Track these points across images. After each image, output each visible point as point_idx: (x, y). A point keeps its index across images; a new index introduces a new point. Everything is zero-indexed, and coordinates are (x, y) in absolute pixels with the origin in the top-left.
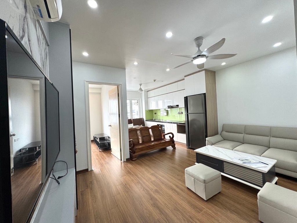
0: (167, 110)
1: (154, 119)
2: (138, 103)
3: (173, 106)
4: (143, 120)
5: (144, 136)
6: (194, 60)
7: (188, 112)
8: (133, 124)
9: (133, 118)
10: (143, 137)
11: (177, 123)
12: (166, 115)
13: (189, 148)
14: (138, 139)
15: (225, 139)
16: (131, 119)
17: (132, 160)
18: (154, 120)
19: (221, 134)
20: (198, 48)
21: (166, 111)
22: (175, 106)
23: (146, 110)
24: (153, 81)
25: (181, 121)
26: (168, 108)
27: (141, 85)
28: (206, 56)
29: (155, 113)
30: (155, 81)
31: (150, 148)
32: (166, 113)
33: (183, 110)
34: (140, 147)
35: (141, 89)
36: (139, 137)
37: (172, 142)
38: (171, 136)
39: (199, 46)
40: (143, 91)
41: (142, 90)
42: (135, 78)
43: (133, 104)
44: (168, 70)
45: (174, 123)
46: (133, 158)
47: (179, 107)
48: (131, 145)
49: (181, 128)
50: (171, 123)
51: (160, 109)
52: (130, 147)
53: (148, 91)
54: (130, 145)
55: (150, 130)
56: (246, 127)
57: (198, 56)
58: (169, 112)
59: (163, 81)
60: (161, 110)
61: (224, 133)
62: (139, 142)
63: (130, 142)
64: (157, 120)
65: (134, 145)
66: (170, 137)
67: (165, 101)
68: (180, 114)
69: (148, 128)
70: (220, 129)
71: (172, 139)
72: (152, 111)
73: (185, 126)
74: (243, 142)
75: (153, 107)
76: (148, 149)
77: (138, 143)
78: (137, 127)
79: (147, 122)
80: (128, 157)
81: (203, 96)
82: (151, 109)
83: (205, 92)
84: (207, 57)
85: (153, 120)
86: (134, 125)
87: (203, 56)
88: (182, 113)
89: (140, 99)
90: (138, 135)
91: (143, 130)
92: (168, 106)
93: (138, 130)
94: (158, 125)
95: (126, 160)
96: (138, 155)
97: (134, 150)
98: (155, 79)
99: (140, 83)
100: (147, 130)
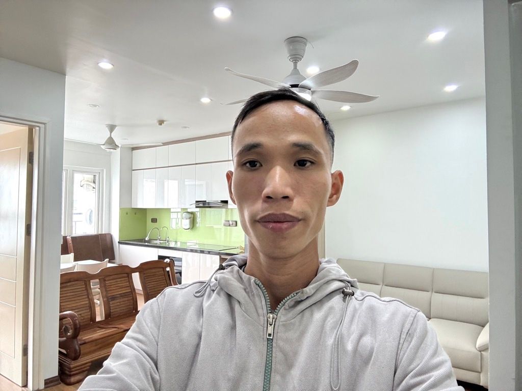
0: (192, 213)
1: (147, 239)
2: (94, 182)
4: (108, 239)
5: (113, 298)
8: (72, 255)
9: (74, 235)
10: (108, 300)
11: (219, 254)
12: (188, 227)
14: (91, 307)
16: (66, 237)
17: (68, 381)
18: (149, 241)
20: (292, 64)
21: (188, 216)
22: (216, 203)
24: (156, 122)
26: (197, 207)
27: (112, 128)
28: (312, 90)
29: (154, 220)
30: (161, 122)
32: (188, 221)
34: (98, 334)
35: (111, 143)
36: (96, 301)
39: (296, 58)
40: (119, 150)
41: (115, 147)
42: (95, 106)
43: (77, 185)
44: (205, 100)
45: (211, 253)
46: (71, 376)
47: (229, 207)
48: (66, 330)
50: (202, 252)
51: (170, 209)
52: (60, 337)
53: (133, 149)
54: (63, 331)
55: (136, 277)
57: (293, 86)
58: (198, 215)
59: (186, 127)
60: (172, 211)
62: (93, 318)
63: (62, 318)
64: (158, 242)
65: (77, 331)
67: (186, 183)
68: (230, 226)
69: (127, 271)
72: (144, 211)
75: (145, 199)
77: (91, 323)
78: (88, 265)
79: (121, 246)
80: (54, 372)
82: (140, 206)
84: (313, 92)
85: (146, 241)
86: (76, 259)
87: (305, 88)
88: (236, 226)
89: (103, 170)
90: (93, 294)
91: (111, 277)
92: (197, 202)
93: (94, 277)
94: (161, 258)
95: (46, 384)
96: (88, 364)
97: (77, 348)
98: (164, 118)
99: (111, 123)
100: (126, 275)
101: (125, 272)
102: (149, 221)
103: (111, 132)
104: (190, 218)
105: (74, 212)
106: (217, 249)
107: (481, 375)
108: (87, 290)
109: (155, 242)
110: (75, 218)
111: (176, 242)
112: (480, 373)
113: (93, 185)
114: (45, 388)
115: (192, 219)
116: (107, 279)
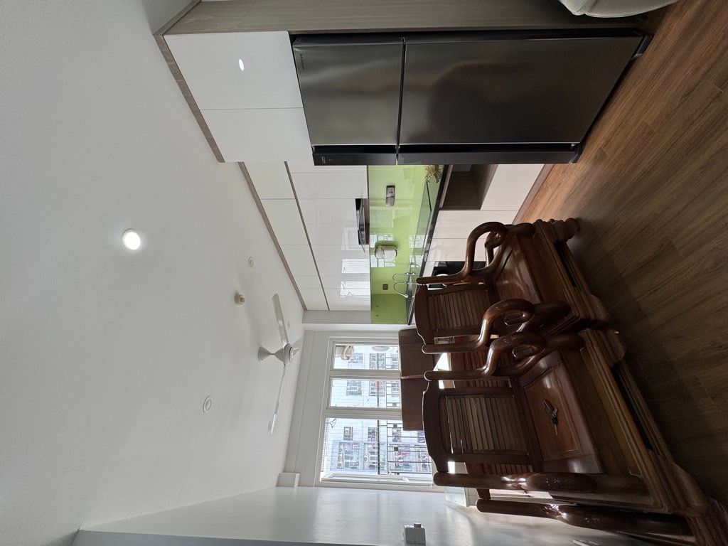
0: (376, 248)
1: (407, 296)
2: (344, 346)
3: (361, 224)
7: (390, 149)
11: (437, 210)
12: (394, 252)
13: (579, 149)
21: (379, 252)
23: (372, 323)
26: (367, 242)
27: (263, 353)
29: (385, 287)
30: (238, 299)
32: (386, 252)
35: (282, 354)
45: (434, 221)
47: (365, 197)
51: (371, 269)
53: (305, 309)
58: (381, 239)
59: (251, 262)
60: (374, 266)
68: (394, 197)
72: (373, 297)
81: (304, 49)
82: (369, 302)
88: (394, 187)
89: (331, 339)
92: (360, 243)
99: (257, 355)
102: (385, 292)
103: (269, 354)
104: (383, 250)
106: (428, 215)
115: (383, 247)
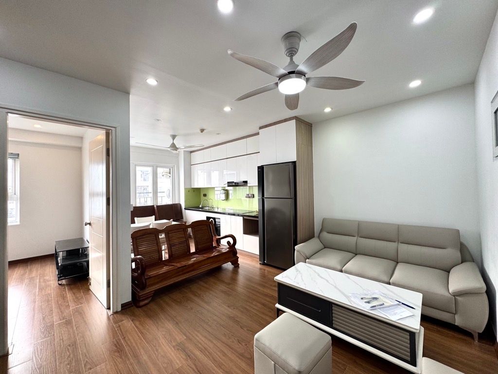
0: (226, 190)
1: (200, 206)
2: (170, 173)
3: (238, 183)
4: (179, 207)
5: (174, 245)
6: (280, 82)
7: (263, 195)
11: (243, 216)
12: (224, 198)
13: (264, 264)
14: (160, 251)
15: (327, 246)
16: (153, 206)
17: (138, 305)
18: (202, 208)
19: (319, 237)
20: (289, 58)
22: (240, 183)
23: (185, 189)
24: (199, 131)
25: (251, 210)
26: (228, 186)
27: (174, 137)
28: (306, 76)
29: (205, 195)
30: (202, 130)
31: (185, 271)
32: (224, 195)
33: (256, 192)
34: (165, 269)
35: (174, 147)
37: (232, 254)
38: (232, 242)
39: (292, 52)
41: (177, 149)
42: (158, 120)
43: (159, 175)
44: (227, 109)
45: (238, 215)
46: (140, 301)
47: (248, 185)
48: (138, 269)
49: (251, 225)
50: (234, 215)
51: (214, 188)
53: (191, 152)
54: (135, 270)
55: (190, 230)
56: (359, 224)
57: (290, 73)
58: (230, 192)
59: (218, 134)
60: (216, 189)
61: (325, 235)
62: (160, 258)
63: (134, 261)
64: (207, 208)
65: (145, 269)
66: (229, 243)
67: (224, 173)
68: (249, 197)
69: (185, 227)
70: (317, 228)
71: (232, 247)
72: (198, 190)
73: (258, 221)
74: (356, 252)
75: (200, 182)
76: (180, 275)
77: (160, 262)
78: (161, 223)
79: (186, 211)
80: (128, 298)
81: (291, 166)
82: (196, 186)
83: (295, 159)
84: (307, 80)
85: (200, 208)
87: (301, 74)
88: (254, 197)
89: (174, 166)
90: (161, 242)
91: (173, 231)
92: (228, 182)
93: (161, 232)
94: (208, 218)
95: (122, 307)
96: (152, 292)
97: (144, 281)
98: (204, 127)
99: (173, 134)
100: (182, 230)
101: (183, 227)
102: (202, 195)
103: (173, 140)
104: (225, 193)
105: (158, 191)
106: (241, 213)
107: (456, 317)
108: (156, 239)
109: (206, 208)
110: (159, 195)
111: (218, 208)
112: (455, 314)
113: (169, 175)
114: (122, 310)
116: (170, 232)
